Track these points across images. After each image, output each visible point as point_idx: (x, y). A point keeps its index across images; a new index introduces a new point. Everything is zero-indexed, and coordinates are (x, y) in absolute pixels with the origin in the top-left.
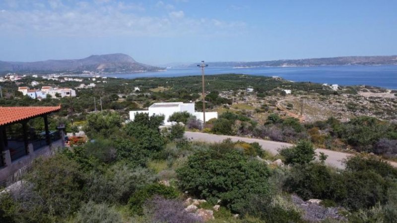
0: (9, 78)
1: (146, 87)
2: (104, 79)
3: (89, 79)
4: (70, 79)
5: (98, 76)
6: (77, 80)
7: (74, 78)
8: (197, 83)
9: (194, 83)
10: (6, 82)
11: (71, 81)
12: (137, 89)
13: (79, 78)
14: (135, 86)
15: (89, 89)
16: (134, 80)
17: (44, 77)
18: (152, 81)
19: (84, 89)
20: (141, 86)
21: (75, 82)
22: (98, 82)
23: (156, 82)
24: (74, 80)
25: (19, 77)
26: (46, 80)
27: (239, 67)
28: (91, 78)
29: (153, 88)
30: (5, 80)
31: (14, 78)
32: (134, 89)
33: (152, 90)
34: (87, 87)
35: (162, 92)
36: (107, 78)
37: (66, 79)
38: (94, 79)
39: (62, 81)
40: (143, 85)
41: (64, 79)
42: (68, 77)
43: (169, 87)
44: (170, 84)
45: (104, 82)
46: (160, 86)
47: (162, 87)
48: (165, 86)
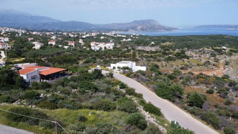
0: (91, 34)
1: (159, 42)
2: (137, 36)
3: (129, 36)
4: (120, 36)
5: (134, 34)
6: (123, 36)
7: (122, 35)
8: (190, 41)
9: (189, 41)
10: (90, 37)
11: (120, 37)
12: (153, 43)
13: (124, 35)
14: (153, 41)
15: (127, 42)
16: (153, 37)
17: (107, 34)
18: (163, 38)
19: (125, 42)
20: (156, 41)
21: (122, 37)
22: (133, 37)
23: (165, 39)
24: (122, 36)
25: (96, 34)
26: (108, 36)
27: (231, 29)
28: (131, 35)
29: (163, 43)
30: (90, 35)
31: (93, 35)
32: (151, 43)
33: (162, 44)
34: (126, 41)
35: (167, 45)
36: (139, 35)
37: (118, 35)
38: (132, 36)
39: (115, 36)
40: (157, 41)
41: (116, 35)
42: (119, 34)
43: (172, 42)
44: (174, 41)
45: (136, 38)
46: (167, 42)
47: (168, 42)
48: (170, 42)
